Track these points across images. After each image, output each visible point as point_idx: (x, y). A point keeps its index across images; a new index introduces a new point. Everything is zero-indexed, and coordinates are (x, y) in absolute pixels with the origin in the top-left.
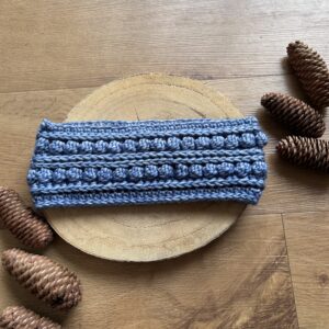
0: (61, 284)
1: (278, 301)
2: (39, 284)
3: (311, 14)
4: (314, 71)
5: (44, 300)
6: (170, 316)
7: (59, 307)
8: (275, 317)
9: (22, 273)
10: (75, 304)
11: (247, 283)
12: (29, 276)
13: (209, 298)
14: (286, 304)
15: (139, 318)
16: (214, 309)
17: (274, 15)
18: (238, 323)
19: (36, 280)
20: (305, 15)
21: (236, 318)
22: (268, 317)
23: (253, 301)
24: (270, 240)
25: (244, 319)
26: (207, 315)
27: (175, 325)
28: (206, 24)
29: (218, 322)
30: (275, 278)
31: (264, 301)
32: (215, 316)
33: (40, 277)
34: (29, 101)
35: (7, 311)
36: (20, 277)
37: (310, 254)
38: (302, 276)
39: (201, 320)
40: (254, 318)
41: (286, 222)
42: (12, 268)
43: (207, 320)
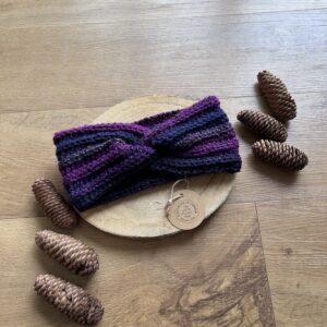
0: (83, 255)
1: (254, 269)
2: (66, 254)
3: (276, 51)
4: (277, 92)
5: (70, 267)
6: (168, 282)
7: (81, 272)
8: (251, 282)
9: (52, 246)
10: (94, 271)
11: (229, 255)
12: (58, 249)
13: (199, 268)
14: (259, 271)
15: (144, 284)
16: (203, 276)
17: (247, 51)
18: (222, 287)
19: (64, 251)
20: (271, 51)
21: (221, 282)
22: (245, 281)
23: (234, 270)
24: (247, 222)
25: (226, 284)
26: (198, 281)
27: (173, 289)
28: (195, 58)
29: (206, 286)
30: (251, 252)
31: (242, 269)
32: (204, 282)
33: (68, 249)
34: (55, 118)
35: (41, 278)
36: (51, 250)
37: (278, 233)
38: (271, 250)
39: (192, 285)
40: (235, 283)
41: (259, 209)
42: (45, 244)
43: (197, 285)
